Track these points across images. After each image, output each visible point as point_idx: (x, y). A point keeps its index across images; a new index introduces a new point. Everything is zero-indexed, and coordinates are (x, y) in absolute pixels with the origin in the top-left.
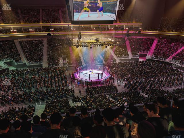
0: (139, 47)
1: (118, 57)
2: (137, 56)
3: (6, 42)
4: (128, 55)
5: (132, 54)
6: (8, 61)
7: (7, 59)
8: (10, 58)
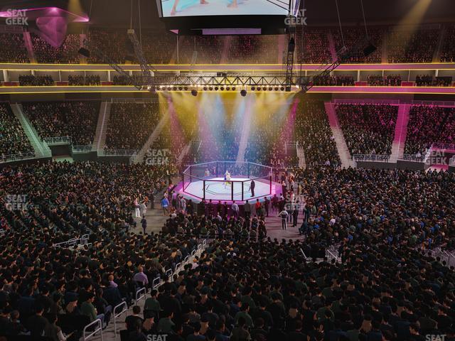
0: (435, 132)
1: (352, 154)
2: (419, 155)
3: (81, 104)
4: (389, 153)
5: (405, 149)
6: (62, 143)
7: (60, 140)
8: (68, 136)
